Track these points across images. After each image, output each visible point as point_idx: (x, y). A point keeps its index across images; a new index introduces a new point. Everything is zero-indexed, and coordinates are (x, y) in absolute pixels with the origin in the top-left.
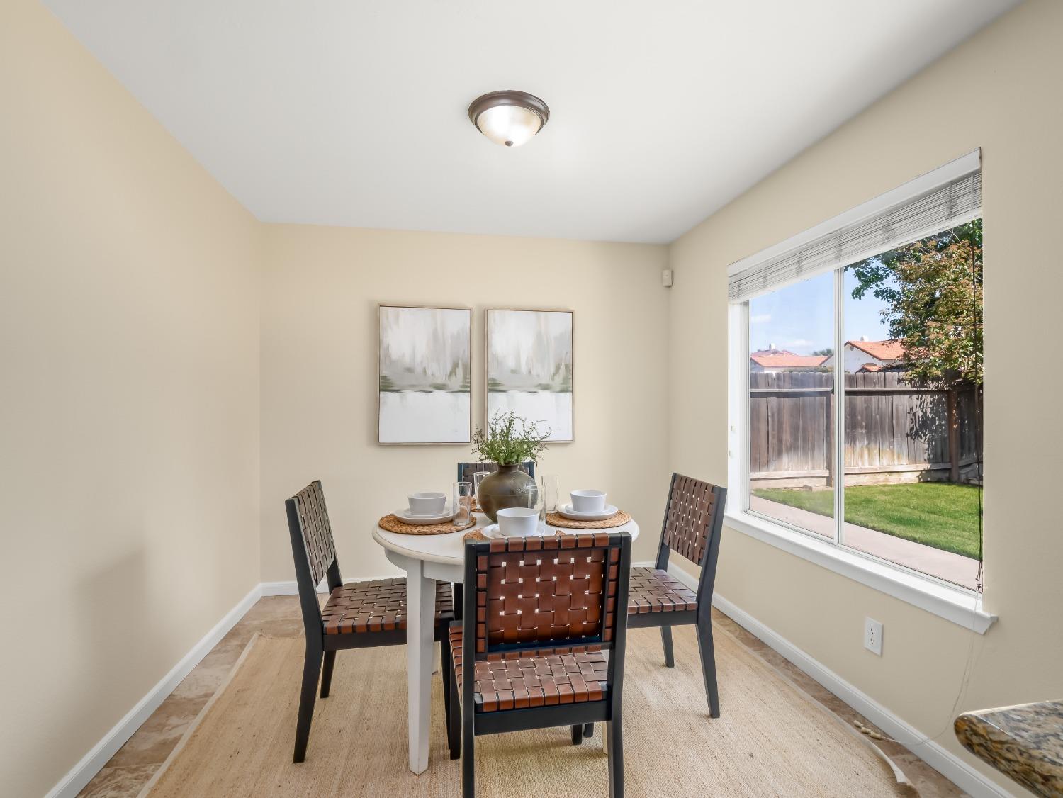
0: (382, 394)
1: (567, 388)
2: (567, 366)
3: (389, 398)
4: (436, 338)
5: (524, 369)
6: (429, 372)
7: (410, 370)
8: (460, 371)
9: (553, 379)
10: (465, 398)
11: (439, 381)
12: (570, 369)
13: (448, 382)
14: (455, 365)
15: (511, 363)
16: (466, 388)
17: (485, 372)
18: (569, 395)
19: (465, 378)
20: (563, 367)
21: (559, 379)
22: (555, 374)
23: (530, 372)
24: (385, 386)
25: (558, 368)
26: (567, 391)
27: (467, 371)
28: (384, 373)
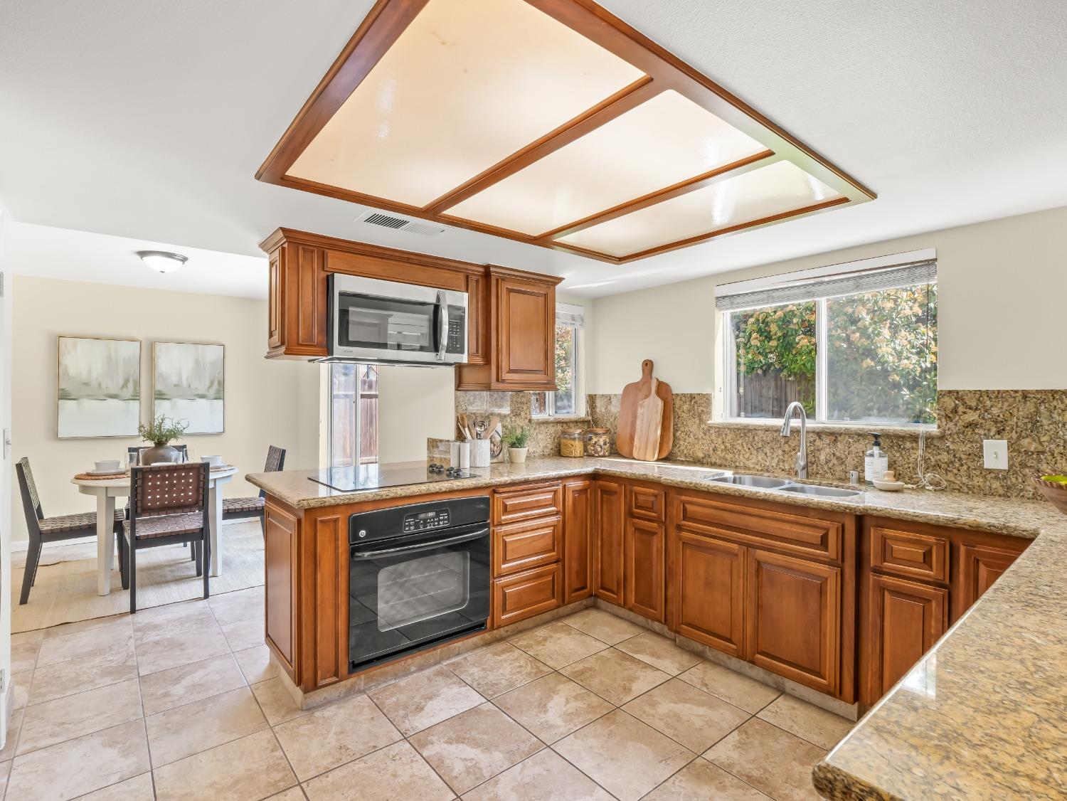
0: (61, 402)
1: (220, 396)
2: (219, 382)
3: (67, 406)
4: (110, 361)
5: (185, 383)
6: (104, 385)
7: (86, 384)
8: (131, 385)
9: (208, 390)
10: (135, 404)
11: (113, 392)
12: (222, 384)
13: (120, 393)
14: (127, 381)
15: (174, 380)
16: (136, 397)
17: (152, 385)
18: (221, 402)
19: (135, 390)
20: (216, 383)
21: (212, 392)
22: (209, 387)
23: (190, 386)
24: (64, 395)
25: (212, 383)
26: (220, 399)
27: (137, 384)
28: (62, 386)
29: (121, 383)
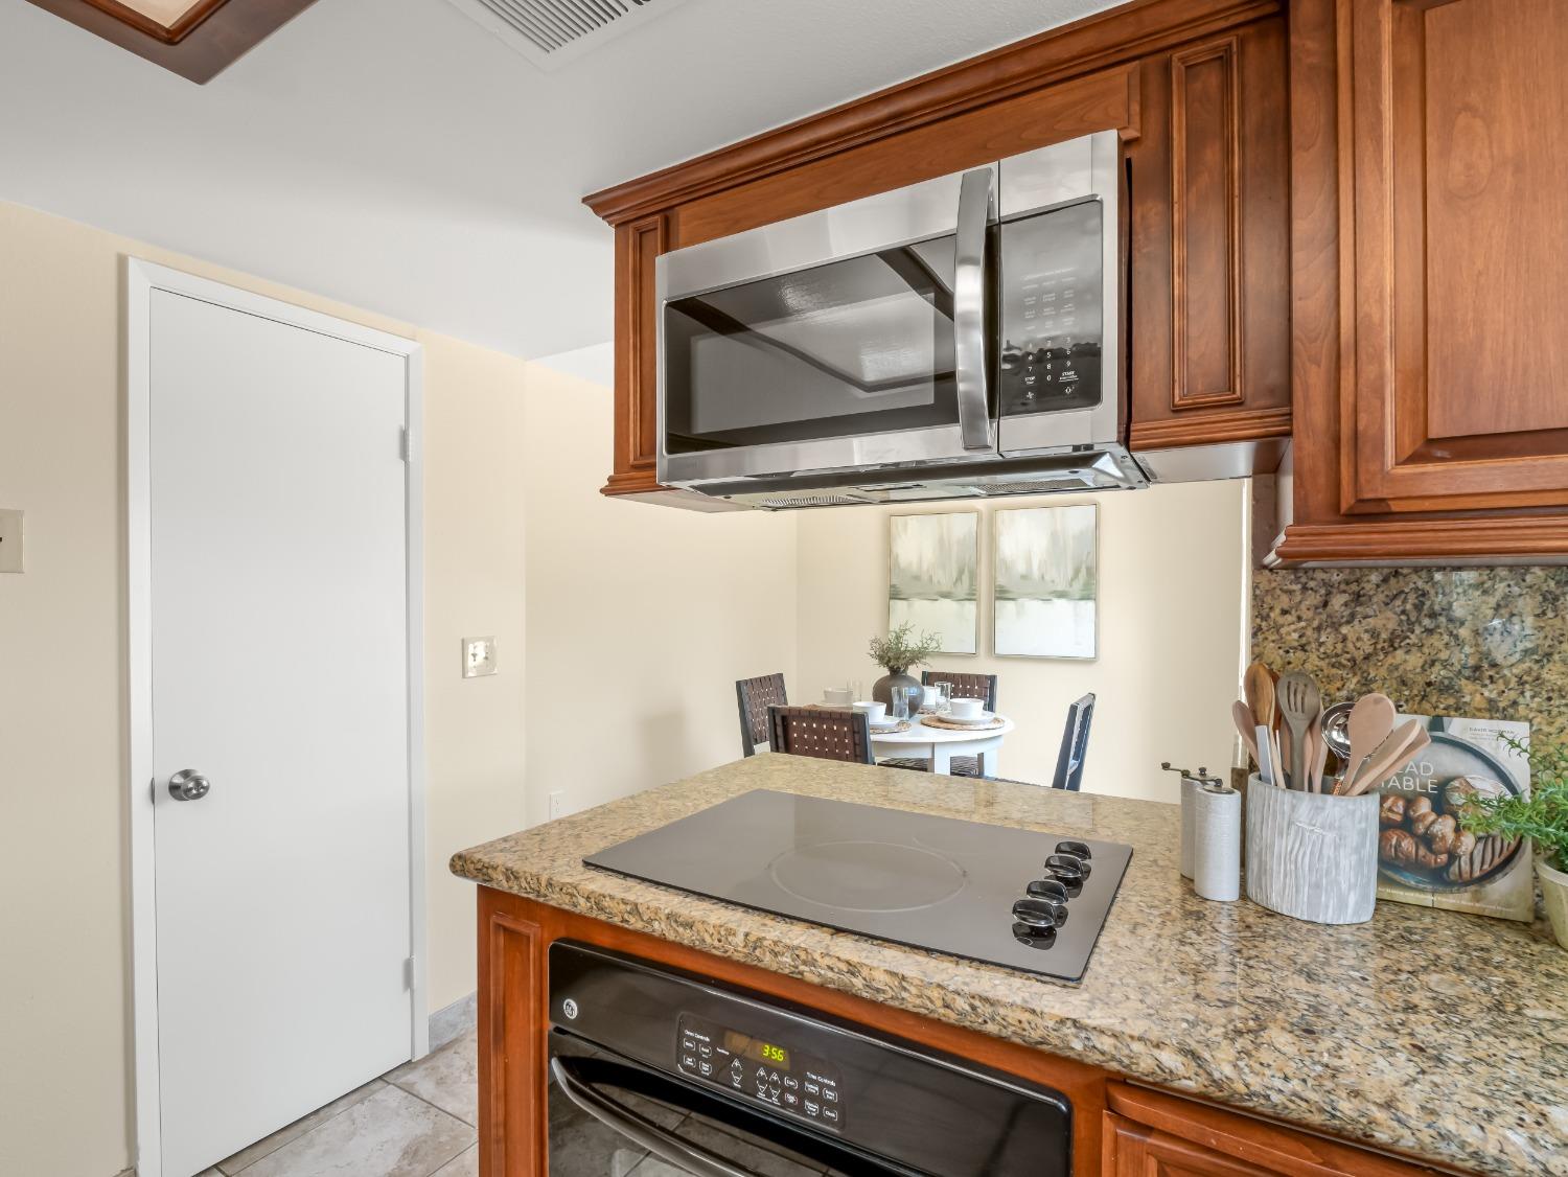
0: (892, 602)
1: (1089, 594)
2: (1089, 570)
3: (899, 605)
4: (942, 544)
5: (1036, 574)
6: (935, 580)
7: (917, 578)
8: (966, 578)
9: (1071, 586)
10: (971, 607)
11: (945, 589)
12: (1092, 573)
13: (953, 590)
14: (961, 573)
15: (1021, 568)
16: (971, 596)
17: (992, 578)
18: (1090, 605)
19: (971, 585)
20: (1083, 571)
21: (1078, 586)
22: (1072, 580)
23: (1043, 578)
24: (895, 594)
25: (1077, 572)
26: (1089, 599)
27: (973, 577)
28: (894, 582)
29: (955, 575)
